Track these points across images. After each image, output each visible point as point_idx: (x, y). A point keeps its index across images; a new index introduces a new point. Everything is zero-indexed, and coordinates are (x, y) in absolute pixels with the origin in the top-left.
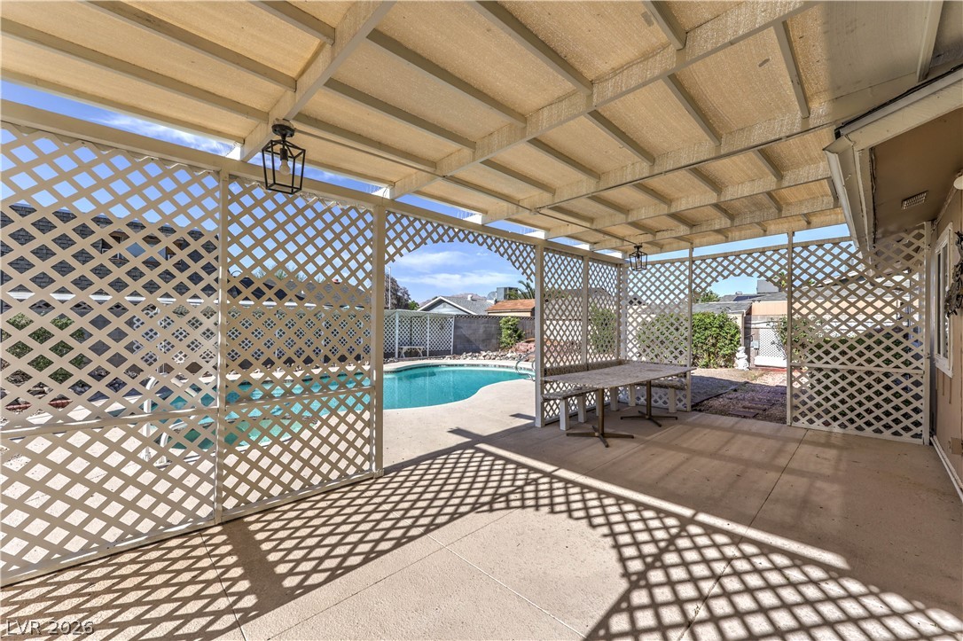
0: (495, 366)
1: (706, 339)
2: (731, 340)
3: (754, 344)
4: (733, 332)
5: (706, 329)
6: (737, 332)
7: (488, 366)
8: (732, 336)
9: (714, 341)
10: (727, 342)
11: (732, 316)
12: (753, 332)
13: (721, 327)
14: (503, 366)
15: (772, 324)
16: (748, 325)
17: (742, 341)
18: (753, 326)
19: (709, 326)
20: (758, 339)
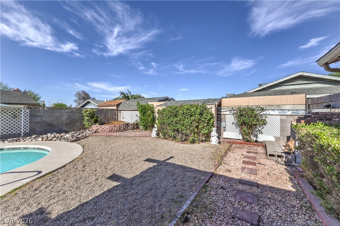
0: (34, 148)
1: (191, 123)
2: (208, 123)
3: (223, 124)
4: (209, 118)
5: (191, 116)
6: (212, 117)
7: (28, 148)
8: (208, 120)
9: (197, 124)
10: (205, 125)
11: (209, 107)
12: (222, 117)
13: (201, 114)
14: (40, 149)
15: (232, 112)
16: (219, 113)
17: (215, 124)
18: (222, 113)
19: (193, 114)
20: (225, 121)
